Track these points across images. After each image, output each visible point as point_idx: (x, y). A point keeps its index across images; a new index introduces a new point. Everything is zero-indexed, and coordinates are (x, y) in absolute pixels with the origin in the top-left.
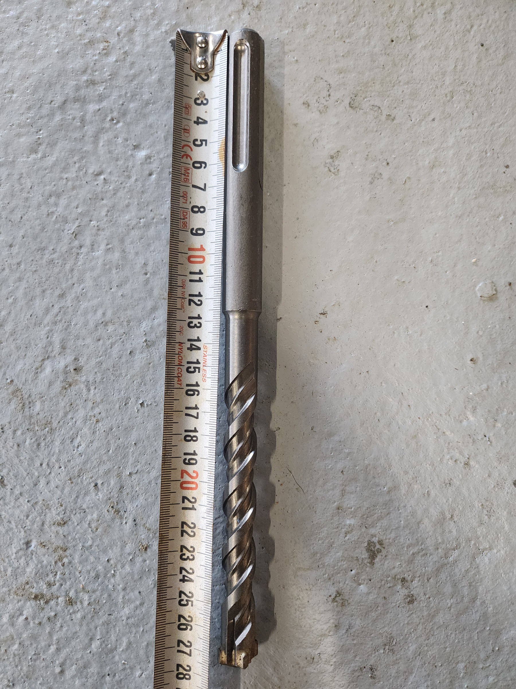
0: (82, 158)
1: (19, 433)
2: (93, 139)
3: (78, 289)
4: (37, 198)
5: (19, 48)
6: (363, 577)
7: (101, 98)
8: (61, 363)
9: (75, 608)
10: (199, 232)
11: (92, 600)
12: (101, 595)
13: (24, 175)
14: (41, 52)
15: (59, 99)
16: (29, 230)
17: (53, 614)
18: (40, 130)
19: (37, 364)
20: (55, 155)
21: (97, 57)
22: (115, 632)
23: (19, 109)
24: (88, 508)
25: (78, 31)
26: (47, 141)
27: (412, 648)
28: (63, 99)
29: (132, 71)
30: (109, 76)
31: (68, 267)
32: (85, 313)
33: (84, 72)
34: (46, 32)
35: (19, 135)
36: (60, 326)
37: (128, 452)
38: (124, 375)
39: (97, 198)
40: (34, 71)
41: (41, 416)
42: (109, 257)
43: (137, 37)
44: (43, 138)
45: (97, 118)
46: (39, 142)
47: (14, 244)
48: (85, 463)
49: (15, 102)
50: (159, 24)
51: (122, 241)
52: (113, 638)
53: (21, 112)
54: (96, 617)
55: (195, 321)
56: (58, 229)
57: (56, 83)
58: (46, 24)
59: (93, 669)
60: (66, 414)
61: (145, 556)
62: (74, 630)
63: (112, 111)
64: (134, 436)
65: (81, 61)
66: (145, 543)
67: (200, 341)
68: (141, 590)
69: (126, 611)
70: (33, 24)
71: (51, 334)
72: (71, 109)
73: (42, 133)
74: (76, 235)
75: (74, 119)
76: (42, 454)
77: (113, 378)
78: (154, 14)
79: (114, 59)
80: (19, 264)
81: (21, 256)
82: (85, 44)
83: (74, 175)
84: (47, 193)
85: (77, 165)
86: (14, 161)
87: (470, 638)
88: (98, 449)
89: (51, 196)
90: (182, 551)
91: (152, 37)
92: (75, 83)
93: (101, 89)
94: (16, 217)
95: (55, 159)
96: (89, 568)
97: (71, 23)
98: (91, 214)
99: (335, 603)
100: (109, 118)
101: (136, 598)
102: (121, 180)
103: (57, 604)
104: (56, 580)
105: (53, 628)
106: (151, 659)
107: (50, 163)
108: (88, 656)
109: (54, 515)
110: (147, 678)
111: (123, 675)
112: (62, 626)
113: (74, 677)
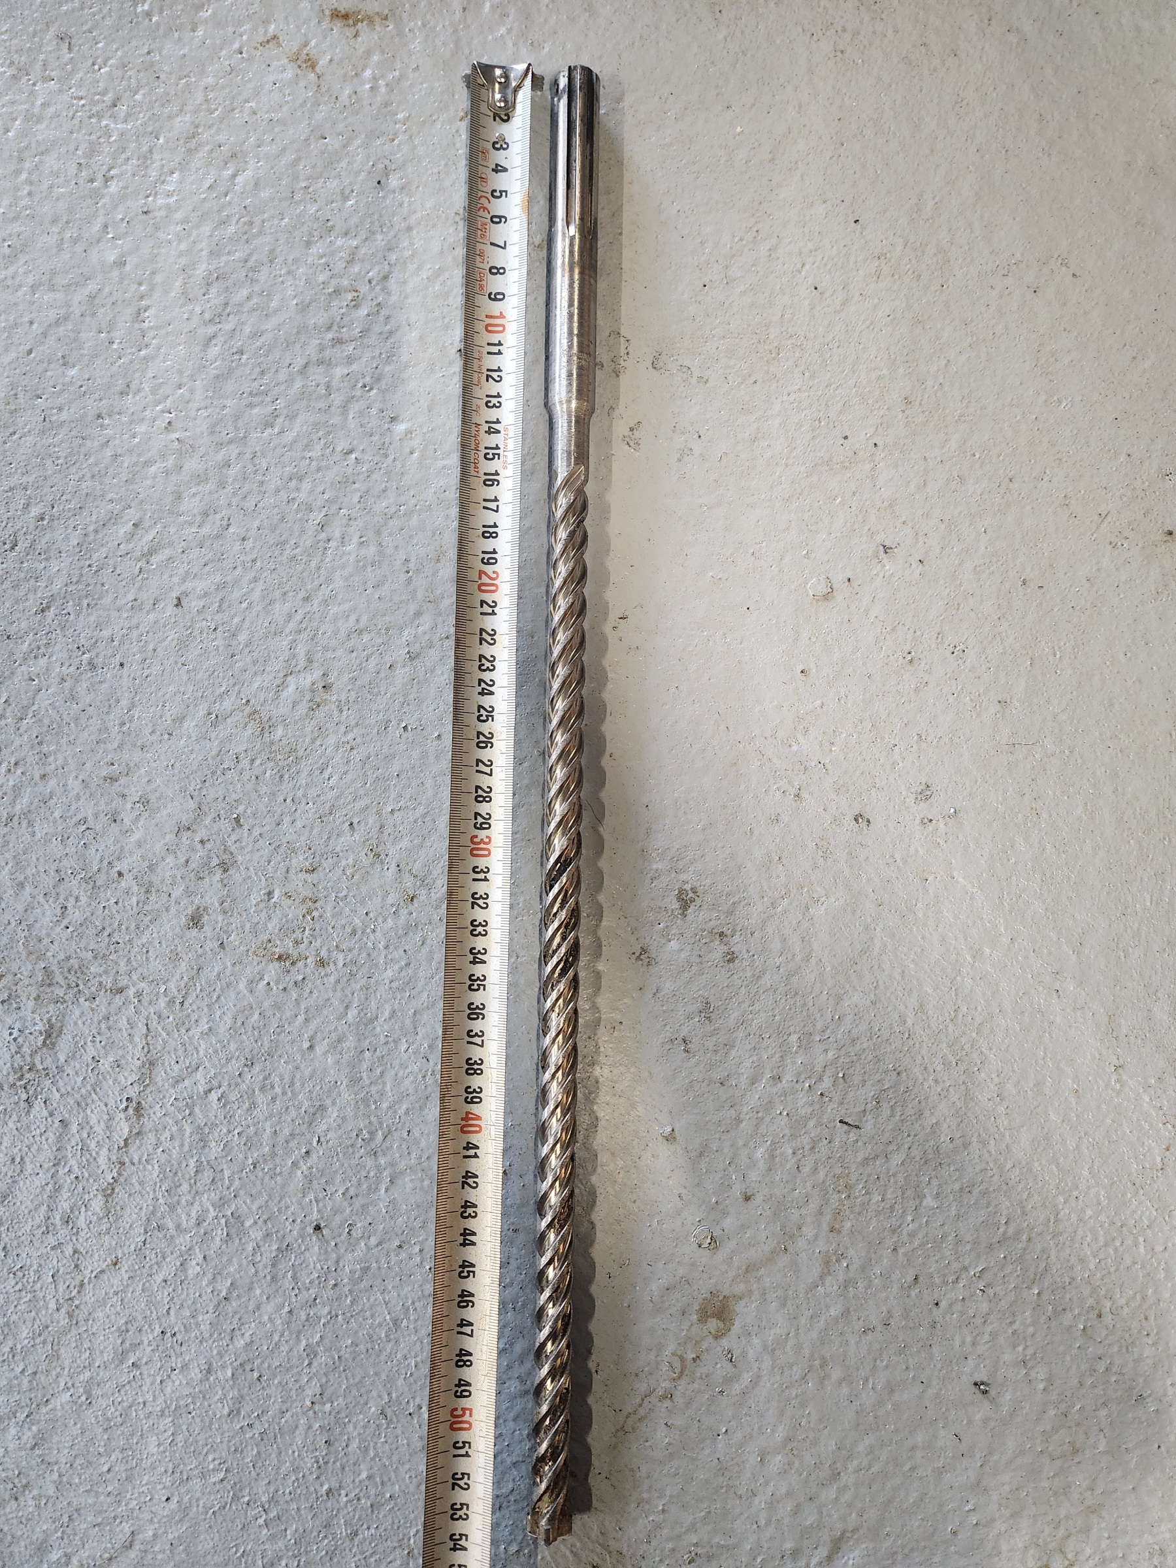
0: (328, 433)
1: (258, 762)
2: (340, 409)
3: (325, 591)
4: (274, 481)
6: (673, 932)
7: (350, 360)
8: (307, 680)
9: (328, 970)
10: (498, 297)
11: (348, 960)
12: (359, 955)
13: (258, 455)
14: (276, 304)
15: (299, 362)
17: (301, 977)
18: (277, 400)
19: (278, 681)
20: (295, 430)
21: (344, 310)
22: (377, 998)
23: (250, 374)
24: (342, 851)
25: (321, 278)
26: (285, 413)
27: (735, 1015)
28: (304, 362)
30: (358, 333)
31: (313, 564)
32: (335, 619)
33: (330, 327)
34: (281, 279)
35: (250, 406)
36: (305, 635)
37: (389, 785)
38: (382, 693)
39: (346, 481)
40: (269, 326)
41: (285, 742)
42: (363, 551)
44: (281, 408)
45: (346, 383)
46: (276, 414)
48: (338, 797)
51: (378, 532)
52: (373, 1005)
54: (352, 981)
55: (494, 401)
56: (301, 520)
57: (294, 342)
59: (350, 1042)
60: (313, 741)
61: (411, 907)
62: (326, 997)
63: (364, 376)
64: (395, 767)
65: (326, 314)
66: (411, 893)
68: (407, 948)
69: (389, 973)
71: (294, 644)
72: (314, 373)
73: (280, 403)
74: (322, 526)
75: (318, 385)
76: (287, 786)
77: (369, 697)
79: (366, 313)
80: (255, 561)
81: (256, 551)
82: (330, 294)
83: (319, 454)
84: (286, 475)
85: (322, 443)
86: (245, 437)
87: (805, 1004)
88: (353, 781)
89: (290, 479)
90: (480, 661)
92: (319, 340)
93: (351, 349)
95: (295, 434)
96: (343, 922)
97: (311, 267)
98: (340, 500)
99: (640, 962)
100: (360, 385)
101: (401, 958)
102: (376, 459)
103: (306, 966)
104: (305, 936)
105: (299, 995)
106: (419, 1030)
107: (290, 439)
108: (341, 1027)
109: (300, 860)
110: (415, 1053)
111: (386, 1050)
112: (311, 992)
113: (325, 1053)
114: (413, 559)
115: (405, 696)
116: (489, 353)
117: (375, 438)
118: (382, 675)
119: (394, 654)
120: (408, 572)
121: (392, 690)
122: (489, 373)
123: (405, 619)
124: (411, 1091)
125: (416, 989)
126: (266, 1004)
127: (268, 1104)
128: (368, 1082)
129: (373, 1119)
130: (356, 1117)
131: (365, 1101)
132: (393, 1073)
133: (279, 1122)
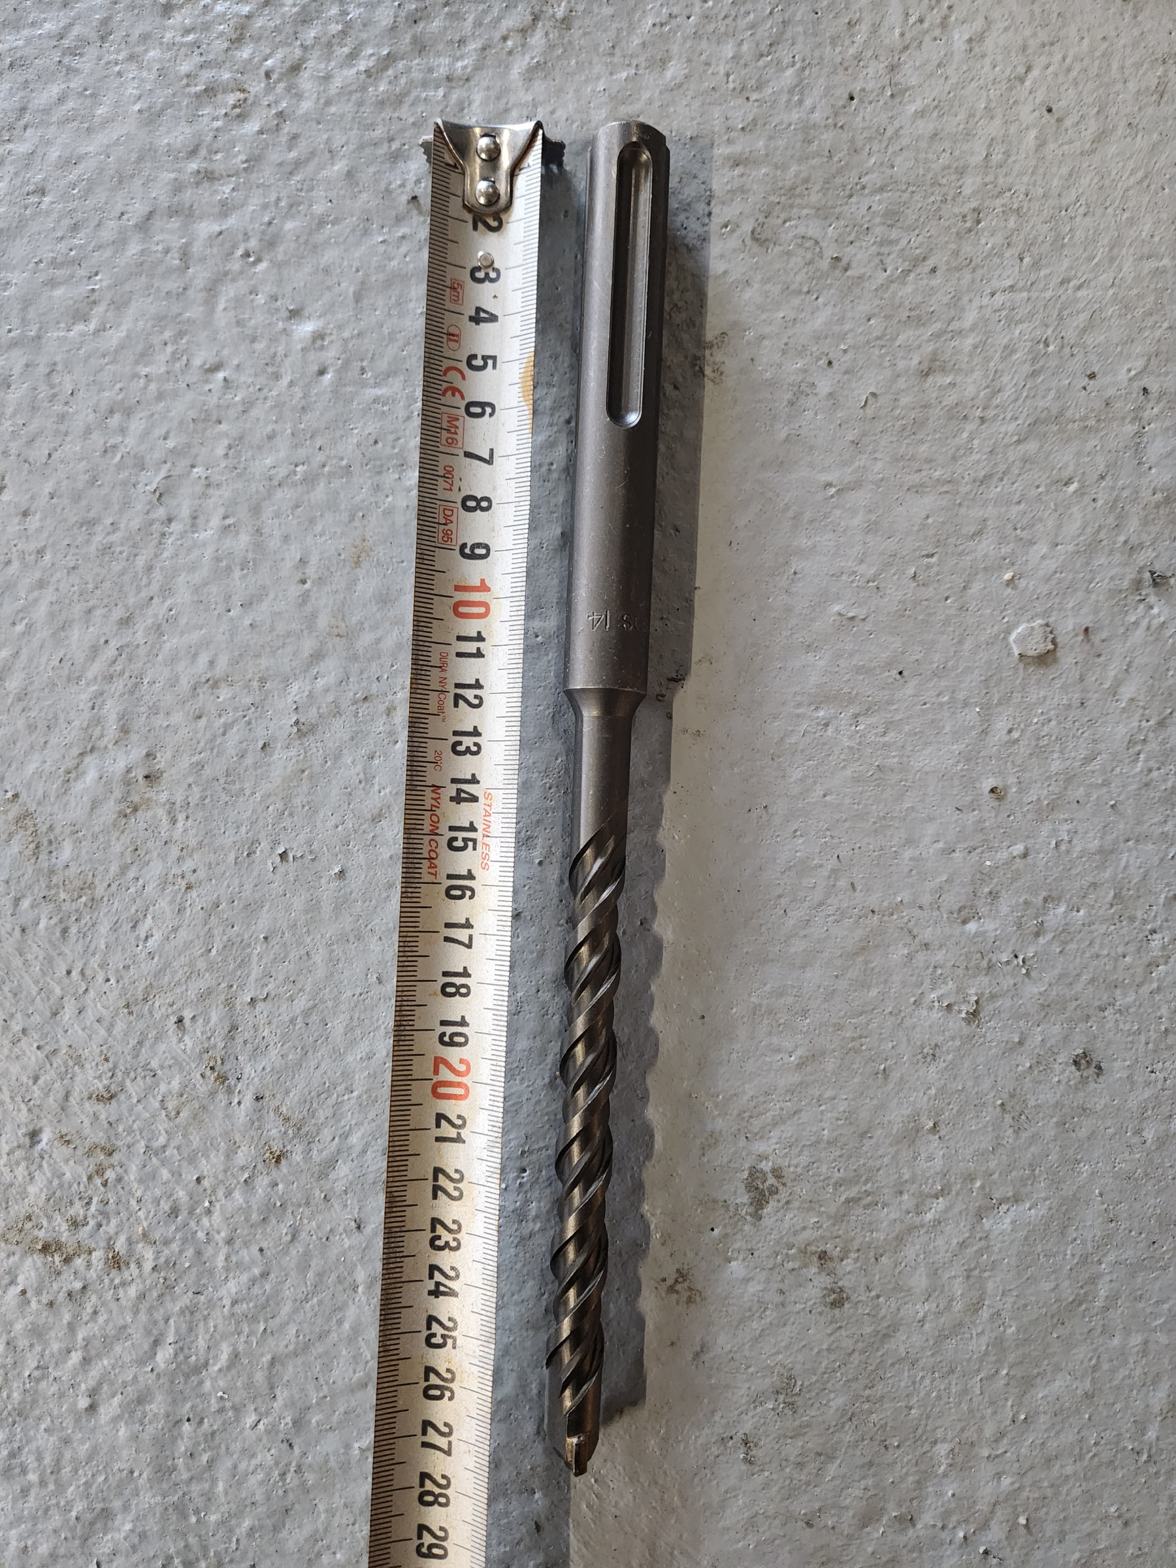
0: (181, 334)
1: (25, 904)
2: (204, 294)
3: (159, 609)
4: (82, 415)
5: (61, 100)
6: (736, 1246)
7: (225, 209)
8: (119, 762)
9: (126, 1275)
11: (162, 1260)
12: (181, 1252)
13: (59, 367)
14: (106, 110)
15: (139, 209)
16: (65, 483)
17: (78, 1285)
18: (96, 275)
19: (70, 763)
20: (124, 327)
21: (219, 123)
22: (207, 1331)
23: (54, 229)
24: (162, 1067)
25: (185, 68)
26: (108, 296)
27: (836, 1404)
28: (148, 209)
29: (293, 154)
30: (244, 162)
31: (141, 562)
32: (173, 660)
33: (193, 152)
34: (117, 68)
35: (52, 283)
36: (119, 685)
37: (250, 955)
38: (248, 792)
39: (207, 418)
40: (90, 149)
41: (73, 870)
42: (228, 543)
43: (306, 82)
44: (101, 289)
45: (215, 250)
46: (92, 299)
47: (33, 509)
48: (159, 973)
49: (48, 213)
50: (353, 56)
51: (256, 510)
52: (201, 1343)
53: (59, 234)
54: (168, 1298)
55: (468, 742)
56: (124, 483)
57: (132, 176)
58: (118, 52)
59: (157, 1406)
60: (124, 869)
61: (274, 1173)
62: (121, 1322)
63: (247, 237)
64: (264, 921)
65: (188, 130)
66: (277, 1149)
67: (478, 782)
68: (264, 1245)
69: (232, 1287)
70: (92, 52)
71: (100, 700)
72: (162, 231)
73: (101, 280)
74: (160, 495)
75: (167, 251)
76: (72, 950)
77: (224, 798)
78: (344, 33)
79: (256, 128)
80: (40, 552)
81: (45, 535)
82: (198, 96)
83: (163, 369)
84: (104, 406)
85: (169, 349)
86: (39, 337)
87: (964, 1391)
88: (188, 945)
89: (112, 412)
91: (337, 82)
92: (173, 176)
93: (227, 189)
94: (39, 453)
95: (124, 334)
96: (158, 1192)
97: (169, 49)
98: (194, 451)
99: (675, 1296)
100: (240, 252)
101: (253, 1262)
102: (261, 380)
103: (89, 1265)
104: (89, 1213)
105: (77, 1316)
106: (278, 1392)
107: (115, 342)
108: (147, 1378)
109: (90, 1078)
110: (268, 1432)
111: (219, 1422)
112: (95, 1312)
113: (116, 1420)
114: (314, 559)
115: (287, 799)
116: (459, 655)
117: (260, 346)
118: (249, 760)
119: (271, 725)
120: (304, 582)
121: (265, 787)
122: (460, 691)
123: (294, 664)
124: (259, 1497)
125: (277, 1320)
126: (18, 1327)
127: (15, 1500)
128: (185, 1476)
129: (192, 1540)
130: (162, 1534)
131: (180, 1509)
132: (229, 1464)
133: (32, 1533)
